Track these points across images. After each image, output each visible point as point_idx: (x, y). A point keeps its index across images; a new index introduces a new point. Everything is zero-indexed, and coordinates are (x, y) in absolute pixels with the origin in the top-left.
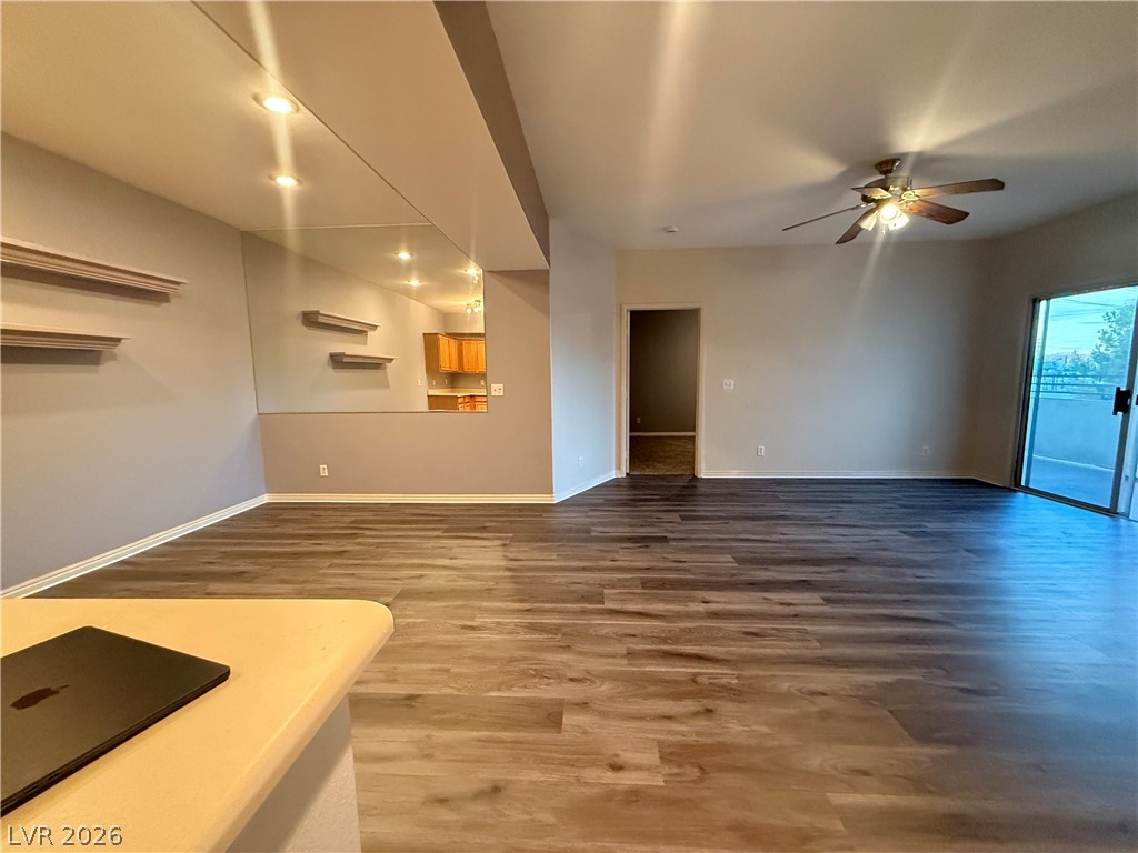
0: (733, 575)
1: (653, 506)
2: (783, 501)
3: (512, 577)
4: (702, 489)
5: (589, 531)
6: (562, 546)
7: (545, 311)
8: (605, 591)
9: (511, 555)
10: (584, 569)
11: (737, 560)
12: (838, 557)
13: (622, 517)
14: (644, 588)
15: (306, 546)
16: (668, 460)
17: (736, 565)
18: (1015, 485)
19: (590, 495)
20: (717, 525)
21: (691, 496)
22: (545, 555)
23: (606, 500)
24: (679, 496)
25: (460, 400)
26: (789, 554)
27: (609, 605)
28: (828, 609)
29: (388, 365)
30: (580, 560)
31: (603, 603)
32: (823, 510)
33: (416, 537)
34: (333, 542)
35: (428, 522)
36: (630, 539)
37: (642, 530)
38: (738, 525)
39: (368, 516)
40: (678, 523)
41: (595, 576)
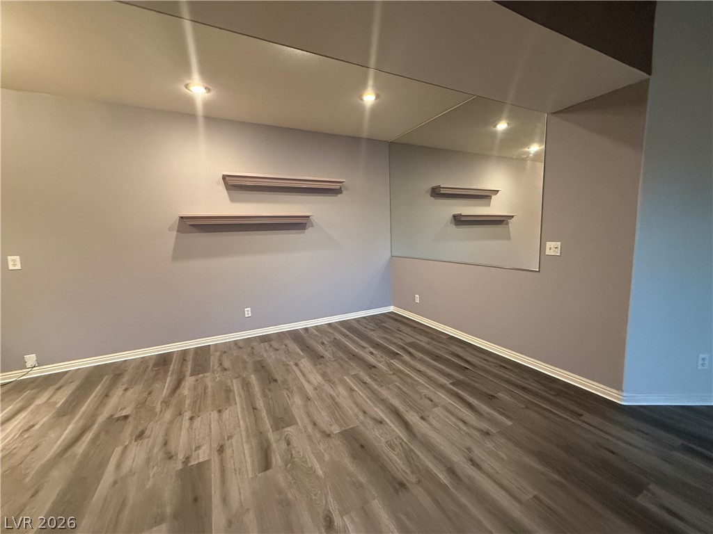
15: (366, 352)
34: (380, 355)
39: (424, 342)
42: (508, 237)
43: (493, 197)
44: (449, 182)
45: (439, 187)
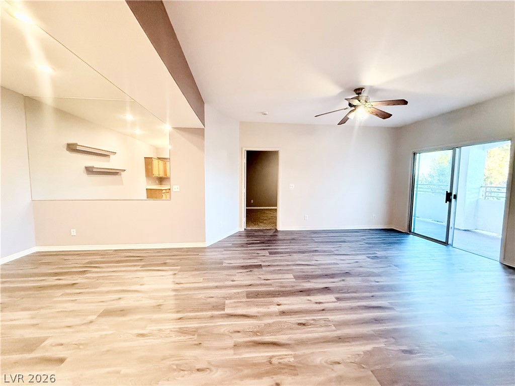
0: (293, 286)
1: (256, 247)
2: (317, 242)
3: (175, 295)
4: (280, 237)
5: (222, 263)
6: (206, 273)
7: (202, 149)
8: (227, 302)
9: (177, 281)
10: (217, 287)
11: (295, 277)
12: (341, 272)
13: (240, 254)
14: (248, 297)
16: (265, 221)
17: (294, 280)
18: (409, 231)
19: (224, 241)
20: (286, 257)
21: (274, 240)
22: (196, 280)
23: (233, 244)
24: (269, 241)
26: (319, 272)
27: (228, 311)
28: (339, 304)
29: (122, 173)
30: (216, 281)
31: (224, 309)
32: (333, 246)
33: (124, 271)
34: (69, 277)
35: (133, 261)
36: (243, 267)
37: (249, 261)
38: (296, 256)
39: (98, 258)
40: (267, 256)
41: (222, 291)
42: (121, 183)
43: (112, 156)
45: (76, 145)
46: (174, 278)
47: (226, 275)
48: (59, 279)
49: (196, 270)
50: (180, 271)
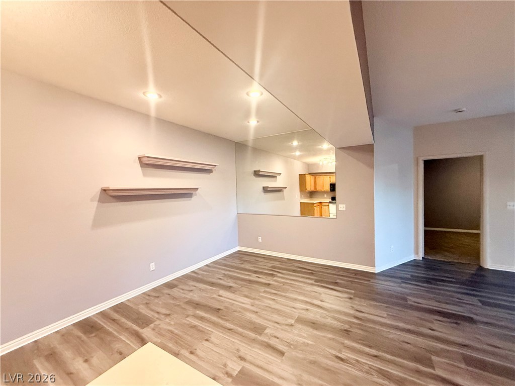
1: (452, 288)
3: (359, 324)
5: (406, 300)
6: (389, 307)
7: (371, 166)
8: (433, 357)
9: (356, 307)
10: (409, 331)
13: (427, 292)
14: (467, 364)
15: (253, 277)
16: (452, 250)
21: (482, 283)
22: (378, 312)
23: (412, 276)
24: (471, 281)
25: (315, 205)
29: (284, 190)
30: (404, 322)
31: (433, 368)
33: (302, 282)
34: (264, 277)
35: (305, 273)
36: (440, 313)
39: (277, 264)
40: (477, 306)
41: (418, 339)
42: (283, 198)
43: (278, 177)
44: (264, 168)
45: (259, 171)
46: (351, 303)
47: (418, 317)
48: (259, 277)
49: (374, 300)
50: (355, 295)
